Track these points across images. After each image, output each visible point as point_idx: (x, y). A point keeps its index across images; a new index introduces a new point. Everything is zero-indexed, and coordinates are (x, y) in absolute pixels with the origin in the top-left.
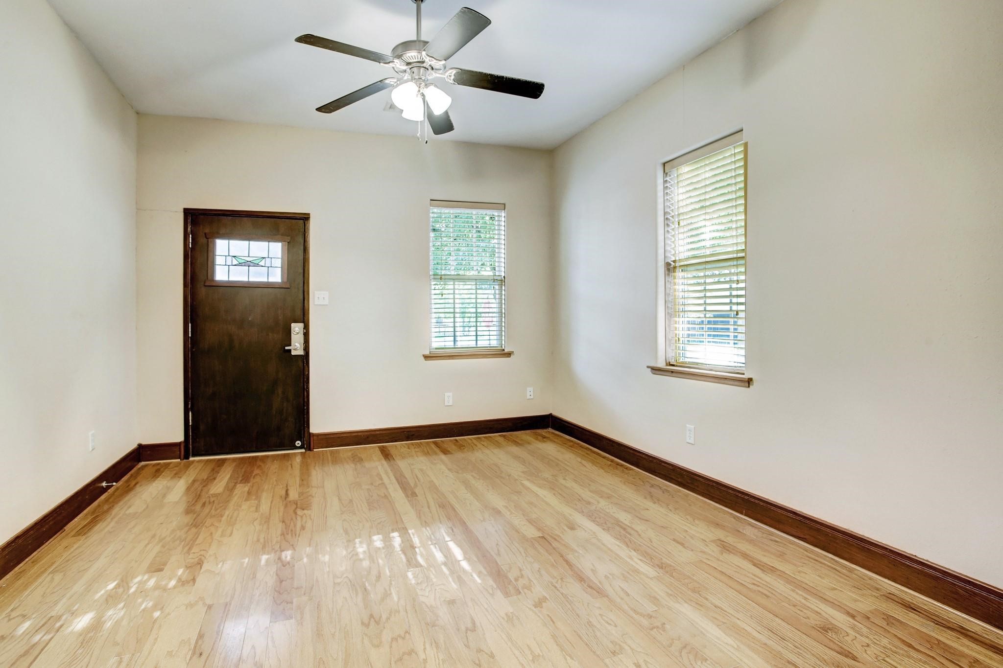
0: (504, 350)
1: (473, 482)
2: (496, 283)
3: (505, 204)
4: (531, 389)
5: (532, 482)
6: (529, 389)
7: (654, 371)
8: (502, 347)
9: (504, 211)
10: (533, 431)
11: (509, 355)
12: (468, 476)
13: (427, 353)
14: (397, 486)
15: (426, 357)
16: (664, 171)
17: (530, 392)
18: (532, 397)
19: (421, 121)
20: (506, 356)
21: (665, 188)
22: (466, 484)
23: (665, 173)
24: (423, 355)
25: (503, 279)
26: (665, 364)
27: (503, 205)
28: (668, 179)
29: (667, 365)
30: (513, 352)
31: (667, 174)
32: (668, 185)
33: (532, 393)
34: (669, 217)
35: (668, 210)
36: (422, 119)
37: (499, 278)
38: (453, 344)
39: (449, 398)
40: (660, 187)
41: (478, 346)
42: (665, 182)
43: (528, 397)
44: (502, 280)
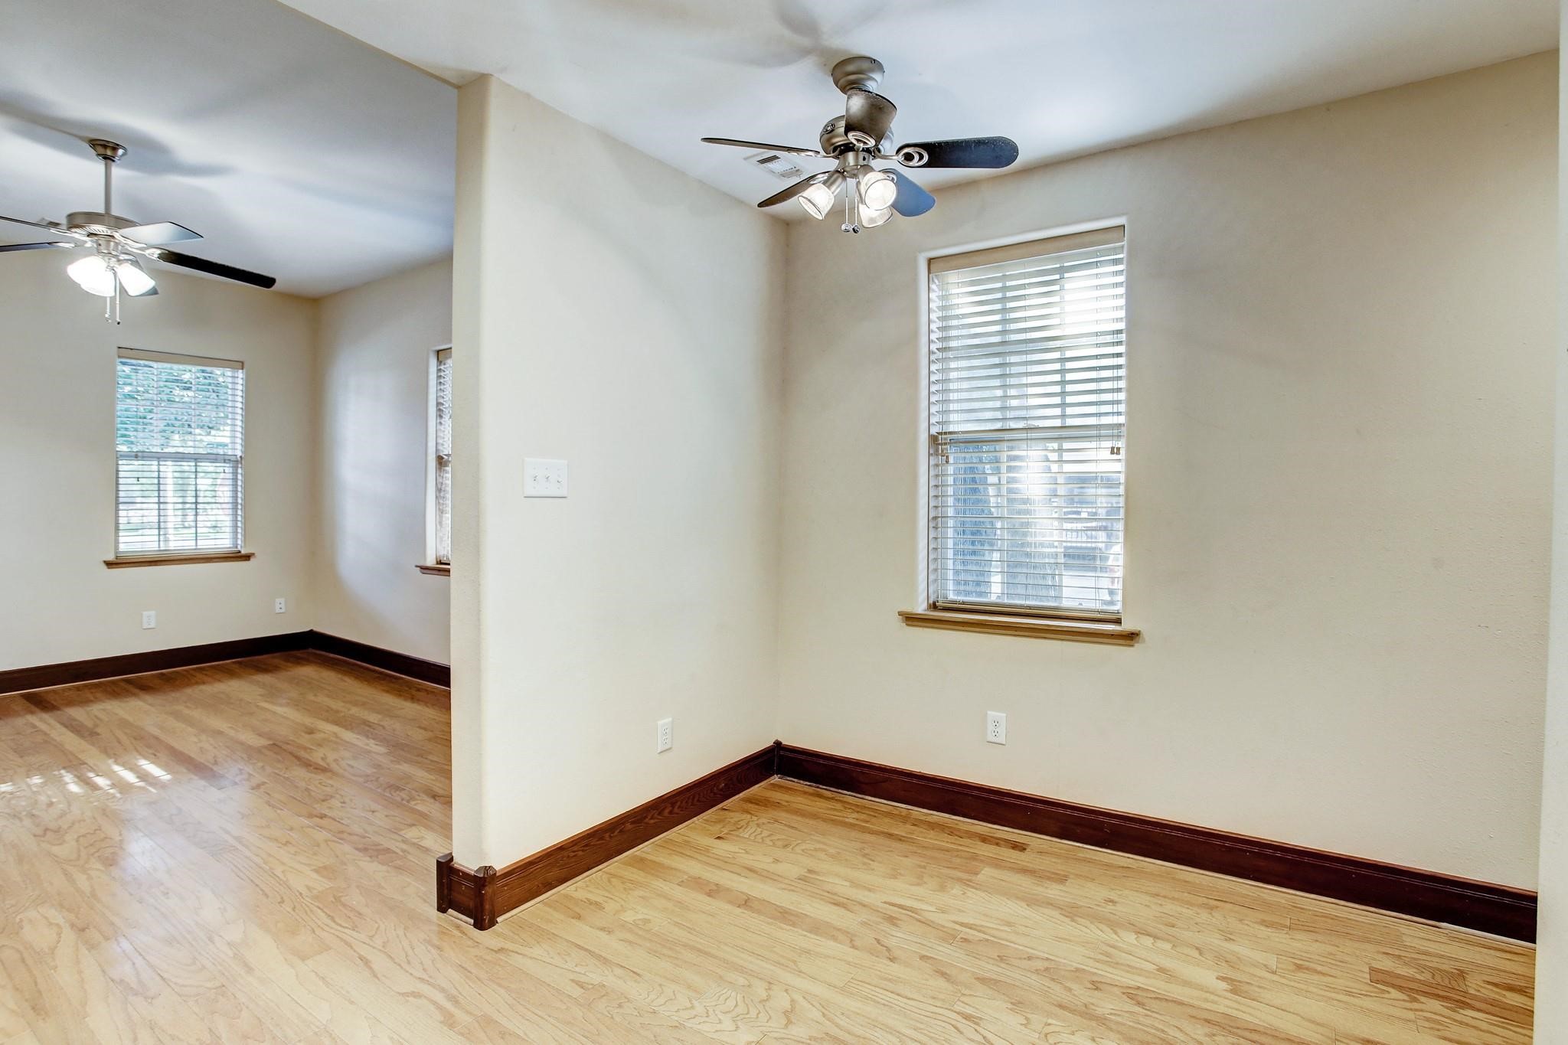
0: (240, 552)
1: (187, 711)
2: (228, 465)
3: (243, 363)
4: (282, 600)
5: (273, 703)
6: (278, 600)
7: (423, 571)
8: (237, 547)
9: (241, 371)
10: (287, 653)
11: (247, 557)
12: (180, 707)
13: (111, 557)
14: (64, 730)
15: (109, 564)
16: (438, 359)
17: (280, 604)
18: (283, 611)
19: (111, 298)
20: (244, 559)
21: (439, 377)
22: (177, 715)
23: (440, 362)
24: (105, 562)
25: (239, 459)
26: (435, 562)
27: (241, 364)
28: (442, 367)
29: (437, 564)
30: (253, 554)
31: (441, 362)
32: (442, 374)
33: (283, 606)
34: (441, 408)
35: (441, 401)
36: (113, 294)
37: (233, 458)
38: (157, 546)
39: (150, 618)
40: (433, 376)
41: (199, 547)
42: (439, 370)
43: (278, 611)
44: (237, 461)
